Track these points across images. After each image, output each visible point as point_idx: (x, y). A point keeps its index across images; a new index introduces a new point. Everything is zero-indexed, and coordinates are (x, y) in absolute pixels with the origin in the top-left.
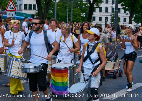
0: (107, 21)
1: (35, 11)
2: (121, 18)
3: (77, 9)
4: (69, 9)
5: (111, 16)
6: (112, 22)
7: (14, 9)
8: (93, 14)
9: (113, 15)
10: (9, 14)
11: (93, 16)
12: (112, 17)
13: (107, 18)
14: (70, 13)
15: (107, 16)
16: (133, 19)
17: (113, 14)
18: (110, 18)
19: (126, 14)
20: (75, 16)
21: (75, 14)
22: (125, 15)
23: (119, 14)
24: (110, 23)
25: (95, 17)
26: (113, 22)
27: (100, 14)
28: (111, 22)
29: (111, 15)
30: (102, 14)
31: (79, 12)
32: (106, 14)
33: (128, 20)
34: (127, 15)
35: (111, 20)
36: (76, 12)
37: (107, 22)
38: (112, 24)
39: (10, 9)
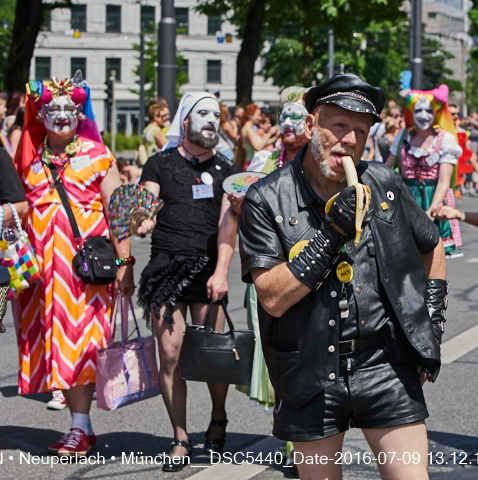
0: (118, 77)
2: (191, 63)
5: (137, 54)
6: (141, 83)
8: (34, 41)
9: (150, 44)
11: (37, 53)
12: (141, 58)
13: (113, 65)
15: (116, 55)
16: (258, 65)
17: (147, 39)
18: (130, 63)
19: (220, 40)
22: (212, 43)
23: (181, 42)
24: (133, 91)
25: (47, 60)
26: (147, 87)
27: (75, 42)
28: (137, 87)
29: (135, 48)
30: (86, 40)
32: (112, 41)
33: (229, 72)
34: (225, 46)
35: (138, 73)
37: (116, 86)
38: (142, 93)
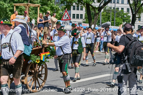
1: (82, 20)
3: (119, 19)
4: (112, 18)
7: (69, 19)
10: (64, 23)
14: (113, 22)
20: (117, 24)
21: (117, 23)
31: (121, 21)
36: (118, 21)
39: (65, 19)
